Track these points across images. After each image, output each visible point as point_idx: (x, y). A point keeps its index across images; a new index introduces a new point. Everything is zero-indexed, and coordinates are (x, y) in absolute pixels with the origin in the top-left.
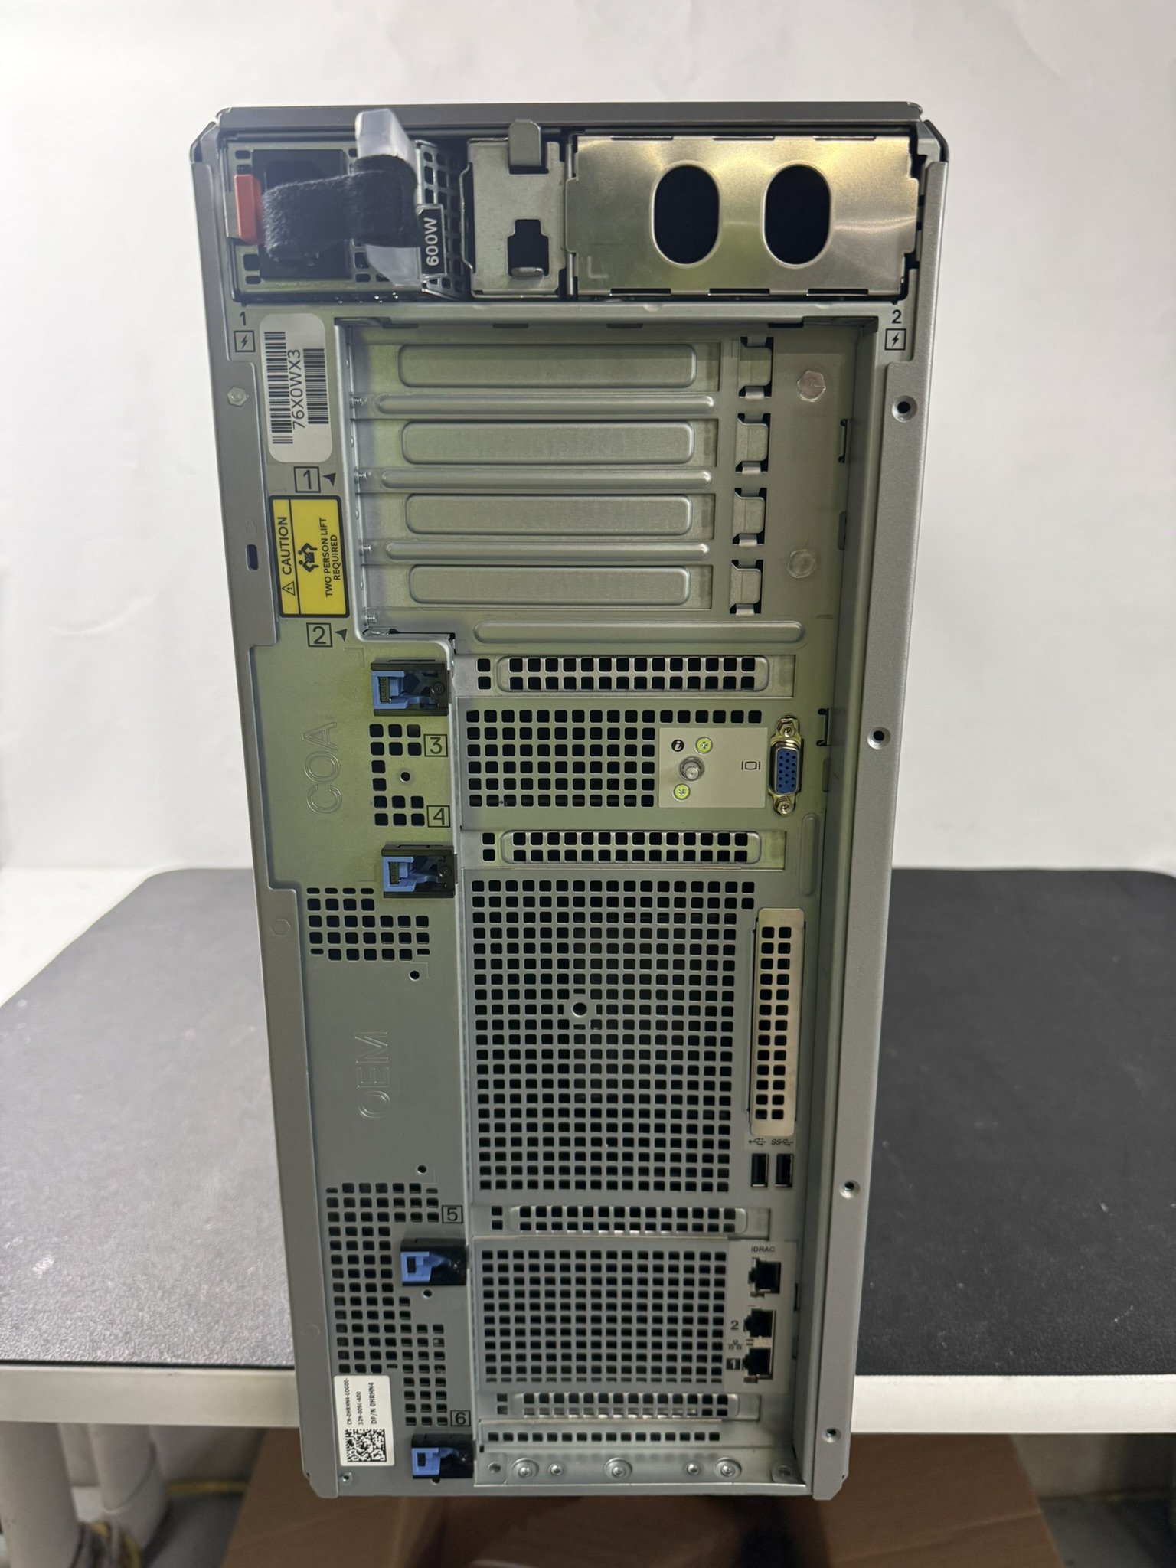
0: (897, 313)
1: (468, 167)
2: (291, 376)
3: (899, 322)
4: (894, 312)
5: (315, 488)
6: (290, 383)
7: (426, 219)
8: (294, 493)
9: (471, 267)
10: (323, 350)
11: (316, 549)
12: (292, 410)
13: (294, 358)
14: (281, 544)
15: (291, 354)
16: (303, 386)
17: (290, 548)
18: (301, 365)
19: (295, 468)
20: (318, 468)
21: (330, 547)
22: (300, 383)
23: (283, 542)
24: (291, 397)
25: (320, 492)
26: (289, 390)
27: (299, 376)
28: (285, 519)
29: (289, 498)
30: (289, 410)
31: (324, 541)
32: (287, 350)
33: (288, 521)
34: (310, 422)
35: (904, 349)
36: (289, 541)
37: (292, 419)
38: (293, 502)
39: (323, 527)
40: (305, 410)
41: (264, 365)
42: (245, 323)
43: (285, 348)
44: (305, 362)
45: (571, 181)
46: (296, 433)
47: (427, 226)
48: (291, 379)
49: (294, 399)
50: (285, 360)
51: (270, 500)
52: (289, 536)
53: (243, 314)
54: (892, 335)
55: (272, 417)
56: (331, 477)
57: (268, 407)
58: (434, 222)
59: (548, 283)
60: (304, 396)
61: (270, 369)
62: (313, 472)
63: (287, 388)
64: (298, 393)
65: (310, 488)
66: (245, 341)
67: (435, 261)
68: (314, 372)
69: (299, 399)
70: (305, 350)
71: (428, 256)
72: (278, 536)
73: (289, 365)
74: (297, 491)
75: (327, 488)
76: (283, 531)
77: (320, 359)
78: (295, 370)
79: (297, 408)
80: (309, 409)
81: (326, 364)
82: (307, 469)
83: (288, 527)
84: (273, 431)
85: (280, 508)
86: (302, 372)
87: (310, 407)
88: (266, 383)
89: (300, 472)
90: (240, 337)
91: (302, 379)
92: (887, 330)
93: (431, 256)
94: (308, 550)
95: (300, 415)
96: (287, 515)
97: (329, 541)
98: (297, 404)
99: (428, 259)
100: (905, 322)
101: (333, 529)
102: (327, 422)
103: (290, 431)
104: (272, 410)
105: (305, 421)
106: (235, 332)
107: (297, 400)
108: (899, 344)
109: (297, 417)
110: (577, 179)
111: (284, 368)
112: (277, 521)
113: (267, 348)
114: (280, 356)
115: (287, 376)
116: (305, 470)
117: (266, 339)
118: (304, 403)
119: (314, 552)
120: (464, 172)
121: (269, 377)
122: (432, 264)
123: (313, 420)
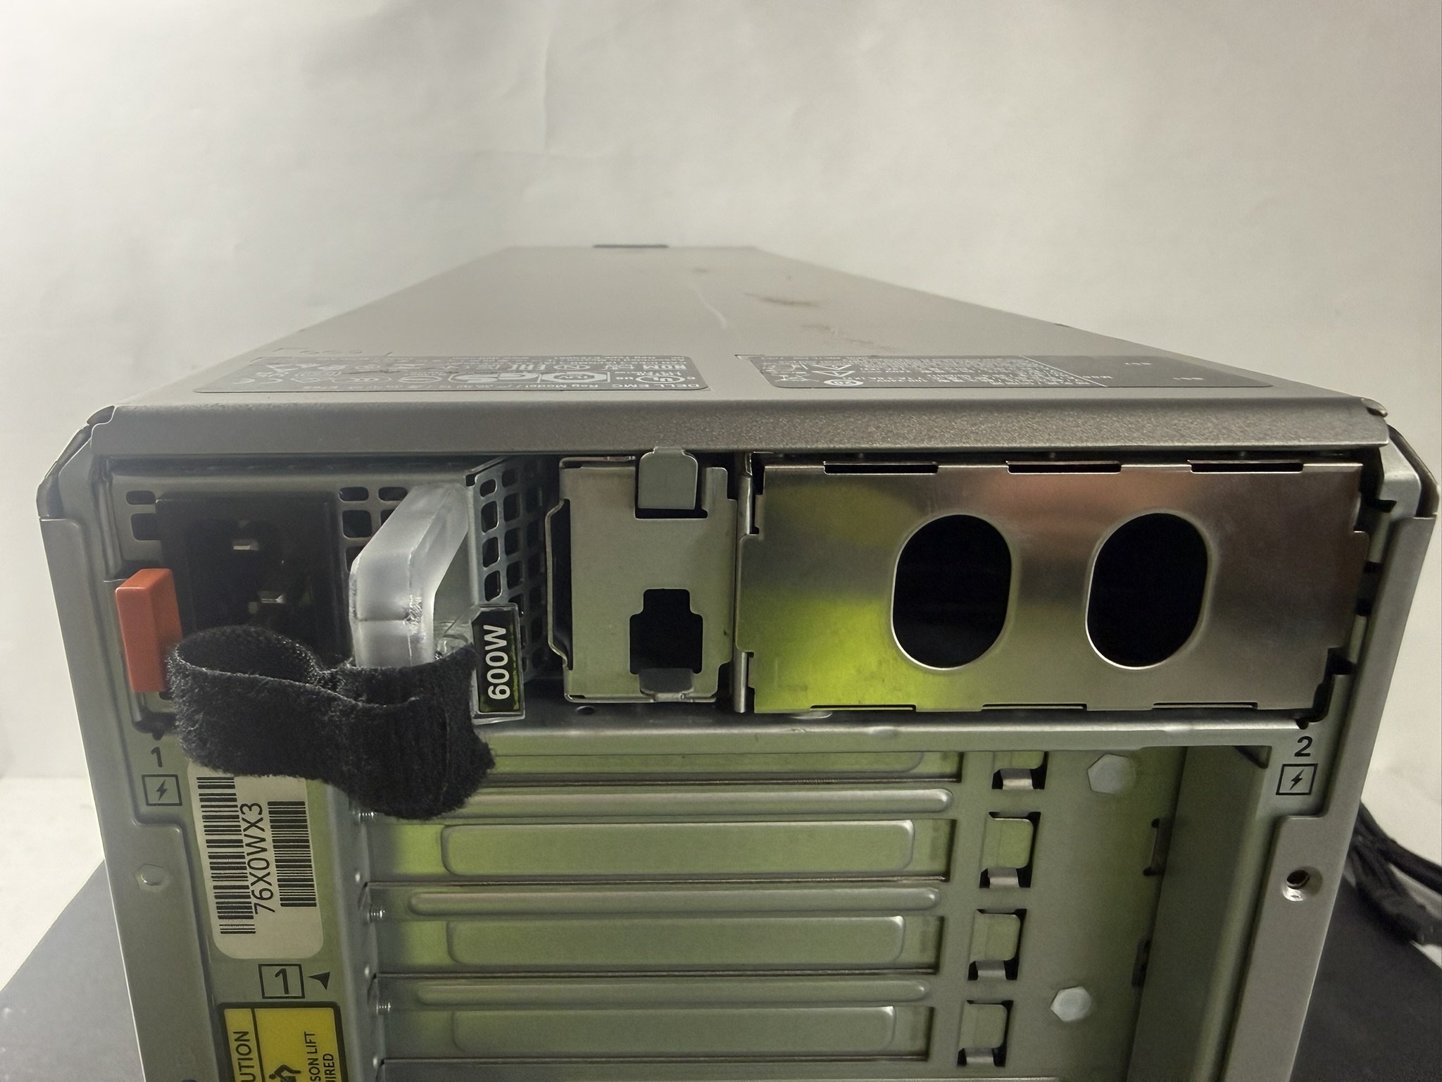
0: (1305, 742)
1: (561, 504)
2: (247, 840)
3: (1308, 755)
4: (1300, 741)
5: (295, 991)
6: (247, 850)
7: (486, 627)
8: (259, 999)
9: (565, 658)
10: (303, 803)
11: (298, 1072)
12: (251, 888)
13: (252, 816)
14: (241, 1067)
15: (245, 809)
16: (270, 855)
17: (256, 1071)
18: (266, 824)
19: (260, 966)
20: (300, 966)
21: (323, 1069)
22: (264, 850)
23: (244, 1063)
24: (249, 870)
25: (303, 997)
26: (246, 860)
27: (263, 840)
28: (246, 1033)
29: (253, 1006)
30: (247, 887)
31: (313, 1063)
32: (239, 803)
33: (251, 1036)
34: (282, 905)
35: (1309, 794)
36: (256, 1063)
37: (253, 900)
38: (260, 1012)
39: (310, 1044)
40: (275, 888)
41: (200, 825)
42: (160, 765)
43: (235, 800)
44: (271, 821)
45: (749, 542)
46: (261, 920)
47: (488, 638)
48: (249, 845)
49: (253, 871)
50: (237, 817)
51: (219, 1012)
52: (254, 1055)
53: (156, 751)
54: (1291, 773)
55: (217, 897)
56: (324, 979)
57: (209, 884)
58: (502, 631)
59: (703, 687)
60: (273, 868)
61: (209, 830)
62: (292, 973)
63: (243, 857)
64: (264, 864)
65: (286, 991)
66: (162, 790)
67: (503, 692)
68: (287, 834)
69: (266, 872)
70: (270, 804)
71: (492, 684)
72: (235, 1056)
73: (244, 825)
74: (264, 997)
75: (315, 991)
76: (244, 1050)
77: (300, 816)
78: (254, 831)
79: (262, 885)
80: (280, 886)
81: (308, 823)
82: (282, 969)
83: (253, 1044)
84: (220, 918)
85: (237, 1020)
86: (268, 835)
87: (283, 882)
88: (204, 851)
89: (269, 973)
90: (154, 784)
91: (269, 844)
92: (1284, 765)
93: (496, 685)
94: (285, 1074)
95: (266, 894)
96: (251, 1029)
97: (321, 1061)
98: (260, 879)
99: (491, 688)
100: (1317, 754)
101: (328, 1045)
102: (315, 905)
103: (252, 917)
104: (215, 887)
105: (275, 903)
106: (143, 777)
107: (260, 874)
108: (1302, 787)
109: (261, 898)
110: (761, 536)
111: (236, 830)
112: (232, 1037)
113: (202, 800)
114: (226, 812)
115: (241, 841)
116: (278, 969)
117: (200, 787)
118: (273, 879)
119: (297, 1076)
120: (552, 511)
121: (208, 841)
122: (499, 697)
123: (287, 902)
